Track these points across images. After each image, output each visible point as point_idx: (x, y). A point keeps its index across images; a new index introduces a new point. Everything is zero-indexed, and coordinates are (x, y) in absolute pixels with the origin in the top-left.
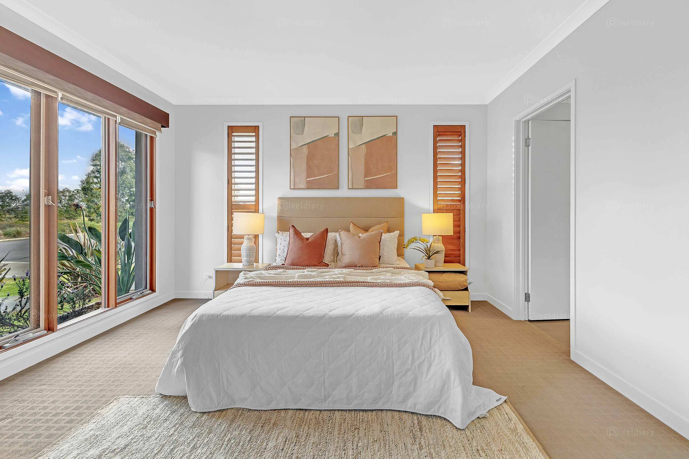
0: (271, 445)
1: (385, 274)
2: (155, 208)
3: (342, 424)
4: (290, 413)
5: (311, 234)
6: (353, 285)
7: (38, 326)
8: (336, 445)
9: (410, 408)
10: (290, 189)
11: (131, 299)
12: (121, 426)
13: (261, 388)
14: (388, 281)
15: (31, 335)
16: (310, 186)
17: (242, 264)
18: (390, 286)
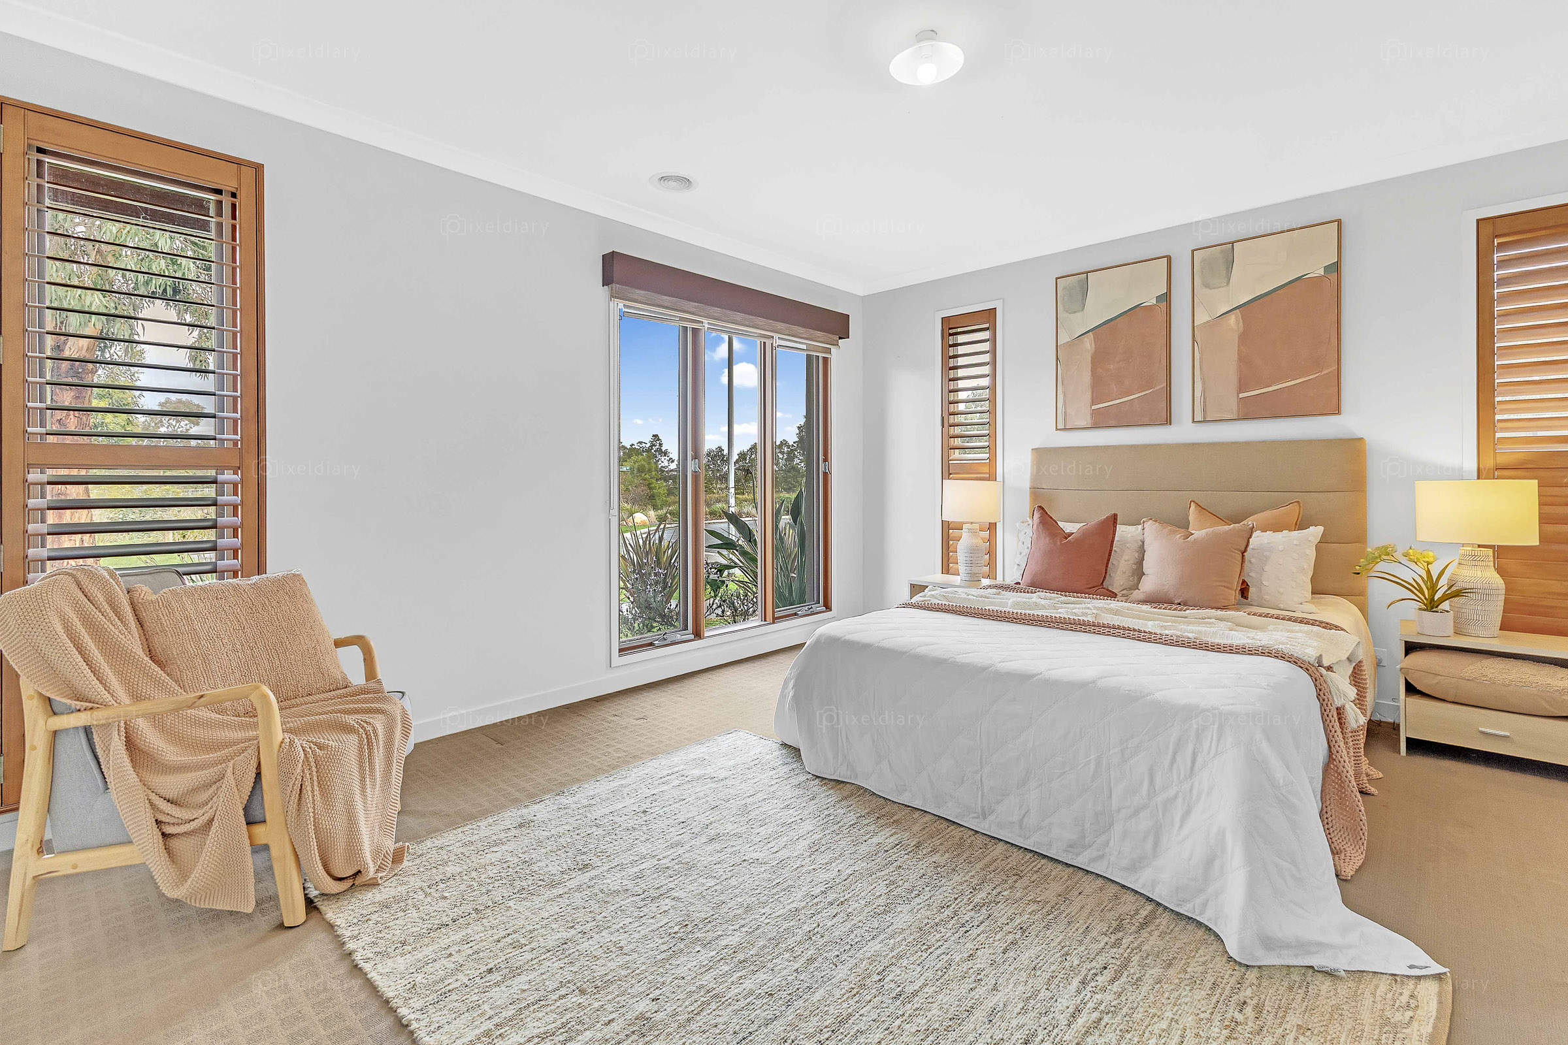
0: (875, 840)
1: (1213, 623)
2: (831, 474)
3: (998, 861)
4: (928, 818)
5: (1078, 526)
6: (1104, 631)
7: (686, 628)
8: (967, 878)
9: (1144, 886)
10: (1057, 429)
11: (796, 614)
12: (729, 759)
13: (890, 764)
14: (1190, 635)
15: (679, 637)
16: (1100, 421)
17: (959, 578)
18: (1189, 644)
